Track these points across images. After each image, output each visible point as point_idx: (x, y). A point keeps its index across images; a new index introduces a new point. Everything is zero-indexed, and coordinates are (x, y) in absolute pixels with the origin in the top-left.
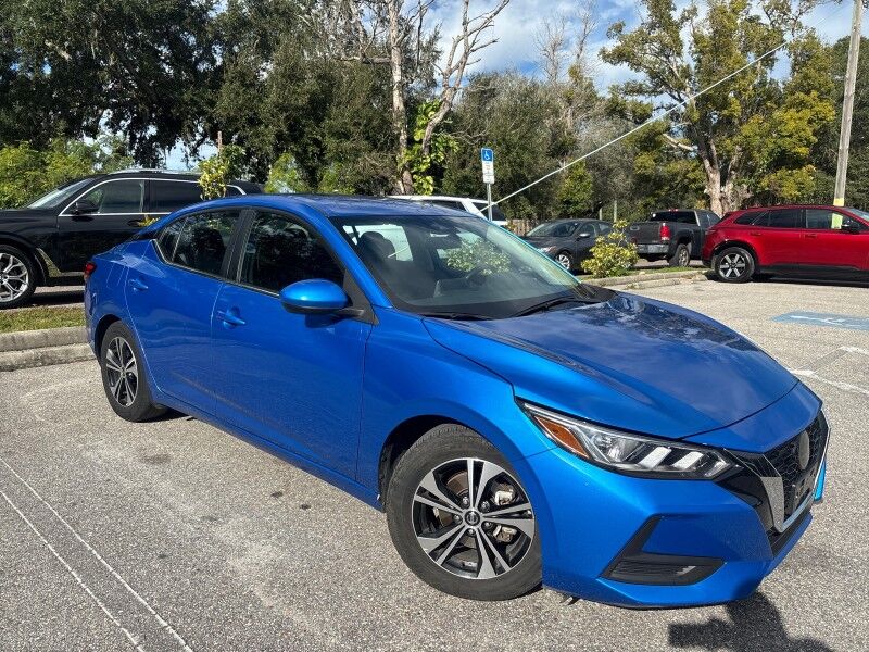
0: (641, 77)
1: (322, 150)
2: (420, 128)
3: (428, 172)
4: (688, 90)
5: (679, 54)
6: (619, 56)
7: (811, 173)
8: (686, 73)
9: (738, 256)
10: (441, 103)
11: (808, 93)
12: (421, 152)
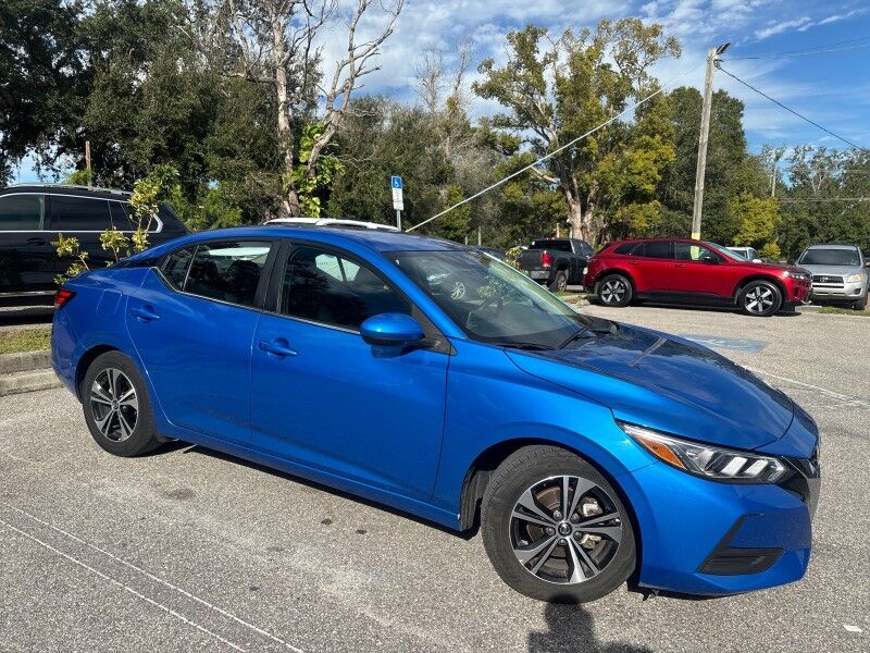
0: (509, 112)
1: (204, 167)
2: (305, 150)
3: (314, 193)
4: (551, 126)
5: (543, 94)
6: (489, 91)
7: (656, 207)
8: (549, 110)
9: (618, 283)
10: (327, 125)
11: (653, 136)
12: (307, 173)
